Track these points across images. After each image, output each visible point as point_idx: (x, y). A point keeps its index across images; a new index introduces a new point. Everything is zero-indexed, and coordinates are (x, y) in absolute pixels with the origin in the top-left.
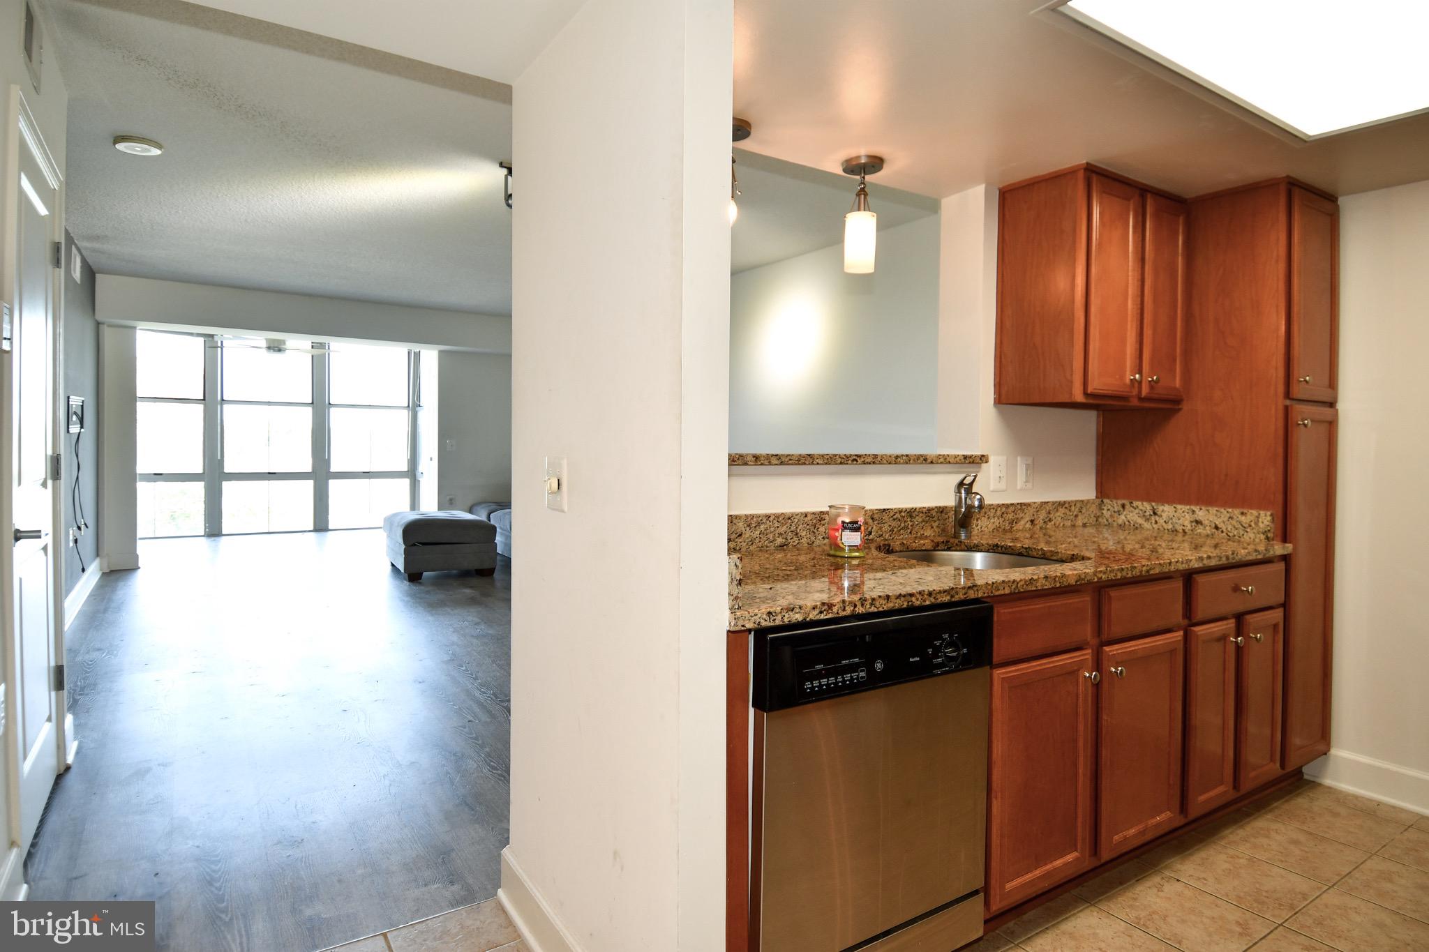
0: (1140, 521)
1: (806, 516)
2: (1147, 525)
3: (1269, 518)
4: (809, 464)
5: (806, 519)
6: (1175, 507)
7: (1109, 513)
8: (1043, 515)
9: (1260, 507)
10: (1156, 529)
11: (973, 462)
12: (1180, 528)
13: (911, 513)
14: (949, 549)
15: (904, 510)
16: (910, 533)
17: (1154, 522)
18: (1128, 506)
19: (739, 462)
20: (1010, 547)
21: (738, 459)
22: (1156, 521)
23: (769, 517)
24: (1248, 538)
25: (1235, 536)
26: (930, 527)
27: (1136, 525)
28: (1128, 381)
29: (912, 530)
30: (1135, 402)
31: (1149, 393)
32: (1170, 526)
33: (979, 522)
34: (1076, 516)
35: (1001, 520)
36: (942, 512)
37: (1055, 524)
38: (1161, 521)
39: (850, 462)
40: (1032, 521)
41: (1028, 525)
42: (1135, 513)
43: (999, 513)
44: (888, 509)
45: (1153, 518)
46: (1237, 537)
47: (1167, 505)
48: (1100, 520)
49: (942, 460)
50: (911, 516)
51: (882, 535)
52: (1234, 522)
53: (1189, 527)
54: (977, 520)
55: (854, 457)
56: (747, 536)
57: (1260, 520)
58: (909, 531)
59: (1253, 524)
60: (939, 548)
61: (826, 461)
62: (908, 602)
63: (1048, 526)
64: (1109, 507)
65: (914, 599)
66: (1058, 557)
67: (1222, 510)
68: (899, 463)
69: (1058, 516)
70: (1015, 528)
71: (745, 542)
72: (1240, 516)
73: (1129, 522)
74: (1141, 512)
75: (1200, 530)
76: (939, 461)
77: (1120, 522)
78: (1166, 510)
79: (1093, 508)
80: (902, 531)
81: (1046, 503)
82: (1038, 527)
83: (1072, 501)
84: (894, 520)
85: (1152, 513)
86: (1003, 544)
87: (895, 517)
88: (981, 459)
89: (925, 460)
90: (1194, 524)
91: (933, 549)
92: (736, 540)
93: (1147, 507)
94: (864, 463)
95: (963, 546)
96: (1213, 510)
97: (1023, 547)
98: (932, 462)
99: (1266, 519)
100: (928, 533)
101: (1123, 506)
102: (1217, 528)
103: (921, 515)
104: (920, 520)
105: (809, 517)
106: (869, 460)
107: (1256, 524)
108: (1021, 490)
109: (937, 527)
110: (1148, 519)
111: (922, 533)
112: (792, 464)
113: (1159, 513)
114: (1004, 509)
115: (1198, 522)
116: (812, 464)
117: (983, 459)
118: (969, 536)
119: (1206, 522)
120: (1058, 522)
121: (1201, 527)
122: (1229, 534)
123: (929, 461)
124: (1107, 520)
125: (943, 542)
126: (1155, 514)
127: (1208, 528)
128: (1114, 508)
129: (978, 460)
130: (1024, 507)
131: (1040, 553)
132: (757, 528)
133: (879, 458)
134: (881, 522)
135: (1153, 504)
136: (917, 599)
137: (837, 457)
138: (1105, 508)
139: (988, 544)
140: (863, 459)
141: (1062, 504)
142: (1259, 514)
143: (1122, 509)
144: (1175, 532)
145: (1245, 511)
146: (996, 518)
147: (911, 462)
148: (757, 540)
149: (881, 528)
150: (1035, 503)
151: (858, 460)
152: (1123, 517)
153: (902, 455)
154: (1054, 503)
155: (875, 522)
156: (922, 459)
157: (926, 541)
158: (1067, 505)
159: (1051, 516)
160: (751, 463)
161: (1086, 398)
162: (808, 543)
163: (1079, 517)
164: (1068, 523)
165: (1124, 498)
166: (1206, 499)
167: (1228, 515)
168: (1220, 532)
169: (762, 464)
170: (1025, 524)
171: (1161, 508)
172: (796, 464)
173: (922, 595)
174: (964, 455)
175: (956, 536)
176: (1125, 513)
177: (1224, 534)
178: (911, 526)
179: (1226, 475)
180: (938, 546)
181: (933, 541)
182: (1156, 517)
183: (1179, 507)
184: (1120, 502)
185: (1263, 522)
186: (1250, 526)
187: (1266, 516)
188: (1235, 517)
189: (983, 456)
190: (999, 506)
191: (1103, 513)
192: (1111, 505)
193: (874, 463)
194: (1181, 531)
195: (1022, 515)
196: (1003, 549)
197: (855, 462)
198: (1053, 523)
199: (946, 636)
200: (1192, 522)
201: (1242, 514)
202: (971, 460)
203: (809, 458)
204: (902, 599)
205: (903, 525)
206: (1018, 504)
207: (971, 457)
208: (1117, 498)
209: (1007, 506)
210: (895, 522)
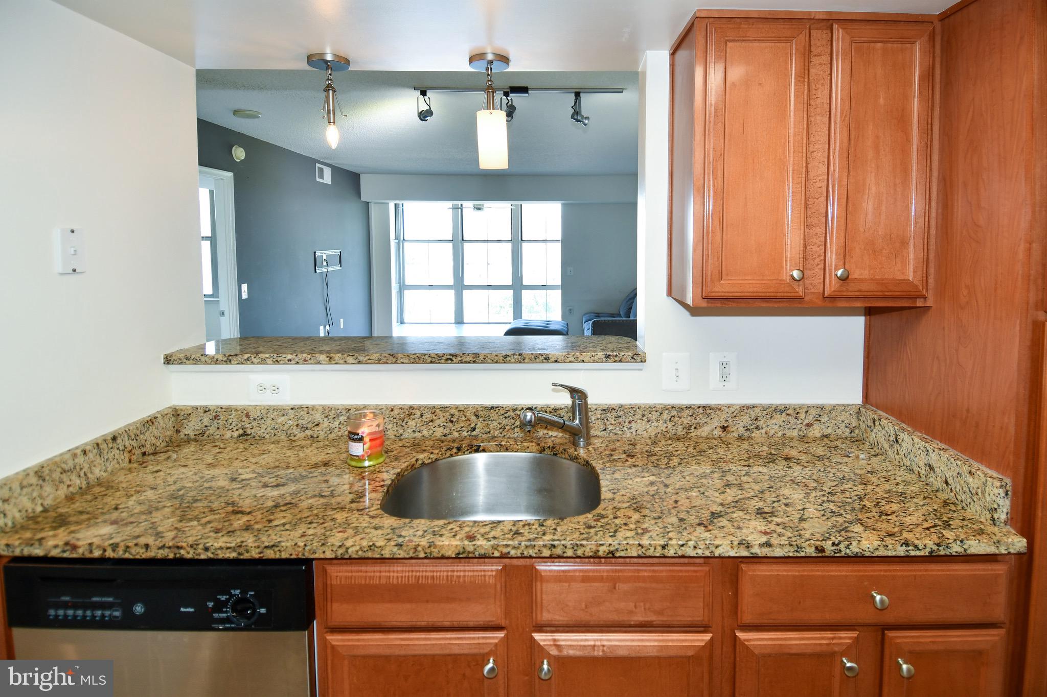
1: (392, 410)
2: (890, 454)
4: (392, 363)
5: (392, 413)
6: (913, 439)
8: (745, 420)
10: (897, 461)
11: (620, 361)
12: (916, 469)
15: (520, 409)
17: (896, 451)
18: (878, 423)
19: (312, 361)
21: (310, 359)
23: (349, 410)
25: (962, 501)
27: (882, 450)
31: (838, 291)
32: (908, 463)
33: (633, 424)
34: (810, 425)
35: (670, 425)
38: (902, 453)
39: (443, 361)
40: (724, 428)
41: (718, 432)
42: (882, 435)
43: (666, 416)
45: (895, 446)
46: (964, 504)
47: (907, 434)
49: (572, 359)
51: (490, 432)
52: (962, 482)
53: (923, 471)
54: (630, 423)
55: (449, 357)
56: (326, 425)
57: (988, 488)
59: (980, 490)
61: (412, 361)
62: (175, 554)
63: (753, 435)
64: (866, 418)
65: (182, 552)
67: (954, 459)
68: (510, 362)
69: (773, 423)
70: (693, 434)
71: (322, 431)
72: (968, 476)
73: (878, 444)
74: (886, 434)
75: (933, 479)
76: (568, 360)
77: (871, 440)
78: (906, 440)
80: (516, 429)
81: (752, 406)
82: (735, 434)
83: (801, 406)
84: (506, 417)
85: (895, 440)
87: (507, 415)
88: (633, 358)
89: (547, 359)
90: (928, 468)
92: (313, 429)
93: (892, 429)
94: (461, 362)
96: (945, 455)
98: (556, 361)
101: (874, 422)
102: (946, 482)
105: (396, 412)
106: (468, 359)
107: (985, 492)
110: (892, 446)
112: (371, 363)
113: (900, 441)
114: (674, 413)
115: (931, 468)
116: (396, 363)
117: (636, 357)
119: (938, 471)
121: (934, 476)
123: (553, 360)
126: (897, 441)
127: (939, 479)
130: (709, 411)
132: (336, 419)
133: (481, 358)
134: (487, 418)
135: (895, 427)
136: (188, 553)
137: (427, 356)
140: (459, 359)
141: (782, 409)
142: (987, 481)
146: (661, 422)
147: (526, 361)
148: (336, 430)
149: (488, 425)
150: (730, 406)
151: (454, 359)
152: (872, 436)
153: (514, 354)
154: (765, 408)
155: (481, 419)
156: (541, 358)
159: (760, 423)
160: (323, 362)
162: (395, 436)
165: (877, 412)
167: (958, 469)
168: (949, 489)
169: (336, 363)
170: (713, 431)
171: (902, 435)
172: (377, 363)
173: (195, 549)
176: (874, 432)
177: (952, 494)
179: (968, 412)
182: (898, 445)
183: (916, 439)
184: (873, 415)
188: (964, 475)
189: (636, 354)
190: (666, 408)
193: (474, 362)
195: (706, 419)
197: (450, 361)
198: (762, 431)
199: (237, 592)
200: (926, 465)
201: (972, 473)
202: (617, 359)
203: (391, 358)
204: (167, 550)
207: (616, 356)
208: (872, 409)
209: (681, 409)
210: (507, 420)
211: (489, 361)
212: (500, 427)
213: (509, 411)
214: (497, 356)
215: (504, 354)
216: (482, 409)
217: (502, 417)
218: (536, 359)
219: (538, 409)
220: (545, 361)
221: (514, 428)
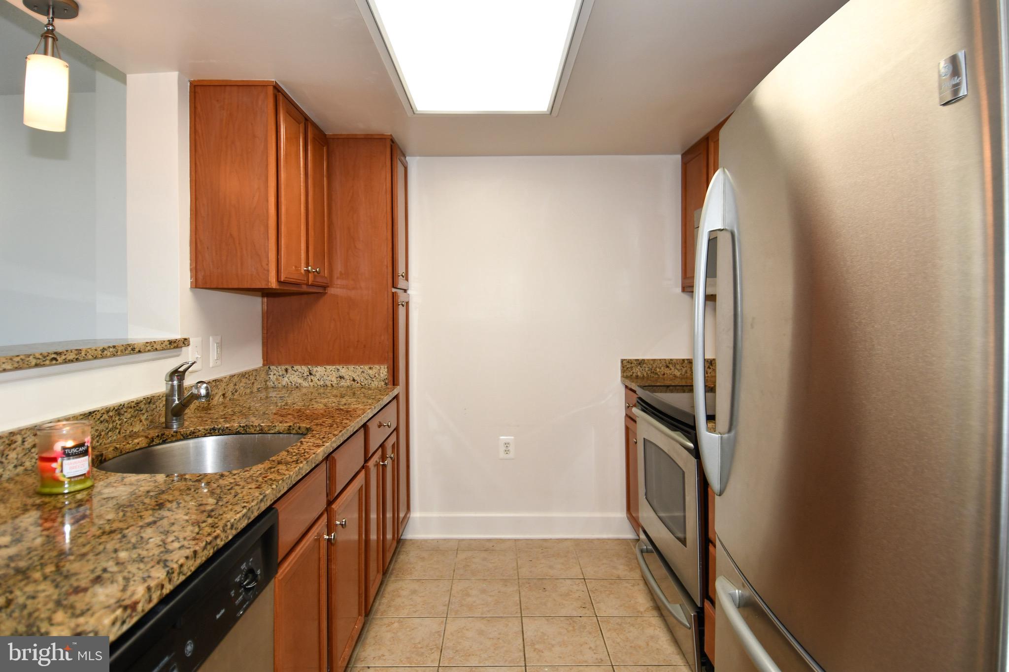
0: (300, 381)
2: (305, 384)
3: (386, 370)
6: (325, 368)
7: (275, 377)
8: (231, 387)
9: (380, 362)
10: (312, 386)
11: (177, 347)
12: (329, 383)
13: (119, 410)
14: (164, 442)
15: (112, 408)
16: (119, 433)
17: (310, 380)
18: (290, 370)
20: (227, 428)
22: (311, 380)
24: (374, 386)
25: (365, 385)
26: (138, 422)
27: (297, 385)
28: (303, 271)
29: (121, 429)
30: (304, 288)
31: (313, 281)
32: (322, 383)
34: (253, 383)
36: (150, 403)
37: (239, 394)
38: (315, 379)
40: (224, 395)
41: (221, 400)
42: (295, 376)
44: (94, 412)
45: (309, 378)
46: (367, 385)
47: (319, 367)
48: (268, 383)
49: (149, 348)
50: (119, 414)
52: (365, 375)
53: (335, 382)
55: (53, 356)
57: (381, 371)
58: (118, 431)
59: (377, 375)
60: (154, 443)
63: (235, 397)
64: (275, 372)
66: (276, 430)
67: (357, 367)
68: (106, 357)
69: (241, 386)
72: (369, 371)
73: (291, 382)
74: (300, 374)
75: (343, 383)
76: (147, 350)
77: (284, 383)
78: (319, 370)
79: (263, 375)
80: (110, 433)
81: (233, 376)
82: (228, 399)
84: (101, 422)
85: (308, 374)
86: (220, 426)
87: (102, 419)
88: (184, 343)
89: (133, 349)
90: (339, 379)
91: (147, 445)
93: (304, 369)
94: (66, 362)
95: (179, 436)
96: (351, 367)
97: (240, 426)
98: (140, 351)
99: (383, 371)
100: (137, 428)
101: (286, 370)
102: (354, 380)
103: (130, 410)
104: (129, 416)
106: (71, 356)
107: (379, 375)
108: (212, 367)
109: (146, 419)
110: (306, 379)
111: (131, 429)
113: (314, 373)
115: (341, 377)
117: (185, 342)
118: (181, 425)
119: (347, 377)
120: (241, 392)
121: (344, 381)
122: (362, 384)
123: (137, 350)
124: (274, 383)
125: (158, 436)
126: (311, 374)
127: (348, 381)
128: (279, 372)
129: (181, 344)
130: (218, 383)
131: (258, 429)
133: (83, 354)
135: (309, 367)
137: (31, 358)
138: (272, 373)
139: (205, 429)
140: (64, 357)
141: (243, 375)
142: (381, 368)
143: (285, 373)
144: (325, 387)
145: (372, 367)
147: (119, 353)
150: (225, 378)
152: (286, 379)
153: (109, 347)
154: (238, 375)
156: (130, 349)
157: (140, 439)
158: (247, 376)
159: (237, 387)
161: (280, 285)
163: (255, 384)
164: (248, 391)
165: (285, 364)
166: (346, 360)
167: (361, 370)
168: (356, 383)
170: (219, 399)
171: (315, 369)
174: (169, 341)
175: (168, 426)
176: (288, 376)
177: (359, 384)
178: (120, 425)
179: (358, 341)
180: (153, 441)
181: (147, 437)
182: (312, 376)
183: (328, 367)
184: (284, 367)
185: (383, 373)
186: (375, 376)
187: (384, 368)
188: (366, 372)
189: (185, 339)
191: (270, 378)
192: (276, 371)
193: (77, 360)
194: (330, 385)
195: (216, 391)
196: (221, 431)
197: (54, 362)
198: (238, 393)
200: (337, 378)
201: (370, 368)
202: (175, 345)
205: (111, 426)
206: (213, 381)
207: (175, 342)
208: (280, 364)
210: (103, 424)
211: (90, 357)
212: (97, 434)
213: (104, 413)
214: (96, 350)
215: (101, 348)
216: (81, 417)
217: (98, 422)
218: (125, 350)
219: (126, 406)
220: (132, 352)
221: (108, 432)
